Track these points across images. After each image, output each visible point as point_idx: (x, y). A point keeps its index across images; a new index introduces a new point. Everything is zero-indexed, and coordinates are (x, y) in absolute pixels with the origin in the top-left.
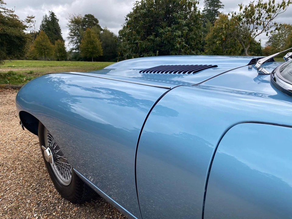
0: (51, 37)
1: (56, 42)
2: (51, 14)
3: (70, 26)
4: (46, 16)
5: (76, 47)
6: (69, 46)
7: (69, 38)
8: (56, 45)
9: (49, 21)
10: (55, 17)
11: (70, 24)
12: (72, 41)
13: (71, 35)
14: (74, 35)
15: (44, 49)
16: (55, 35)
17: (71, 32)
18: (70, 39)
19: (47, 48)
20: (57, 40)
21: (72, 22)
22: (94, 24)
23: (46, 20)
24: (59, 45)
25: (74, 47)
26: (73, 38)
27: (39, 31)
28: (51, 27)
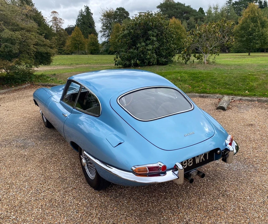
0: (86, 30)
1: (90, 36)
2: (86, 9)
3: (102, 20)
4: (82, 10)
5: (107, 40)
6: (101, 39)
7: (101, 31)
8: (89, 39)
9: (84, 16)
10: (89, 11)
11: (102, 18)
12: (104, 34)
13: (103, 29)
14: (106, 29)
15: (78, 44)
16: (89, 29)
17: (104, 26)
18: (102, 33)
19: (81, 43)
20: (90, 33)
21: (105, 16)
22: (125, 17)
23: (82, 14)
24: (91, 38)
25: (106, 40)
26: (105, 32)
27: (75, 25)
28: (86, 21)
